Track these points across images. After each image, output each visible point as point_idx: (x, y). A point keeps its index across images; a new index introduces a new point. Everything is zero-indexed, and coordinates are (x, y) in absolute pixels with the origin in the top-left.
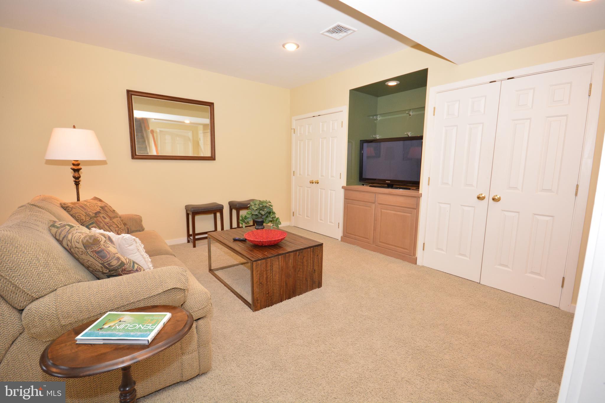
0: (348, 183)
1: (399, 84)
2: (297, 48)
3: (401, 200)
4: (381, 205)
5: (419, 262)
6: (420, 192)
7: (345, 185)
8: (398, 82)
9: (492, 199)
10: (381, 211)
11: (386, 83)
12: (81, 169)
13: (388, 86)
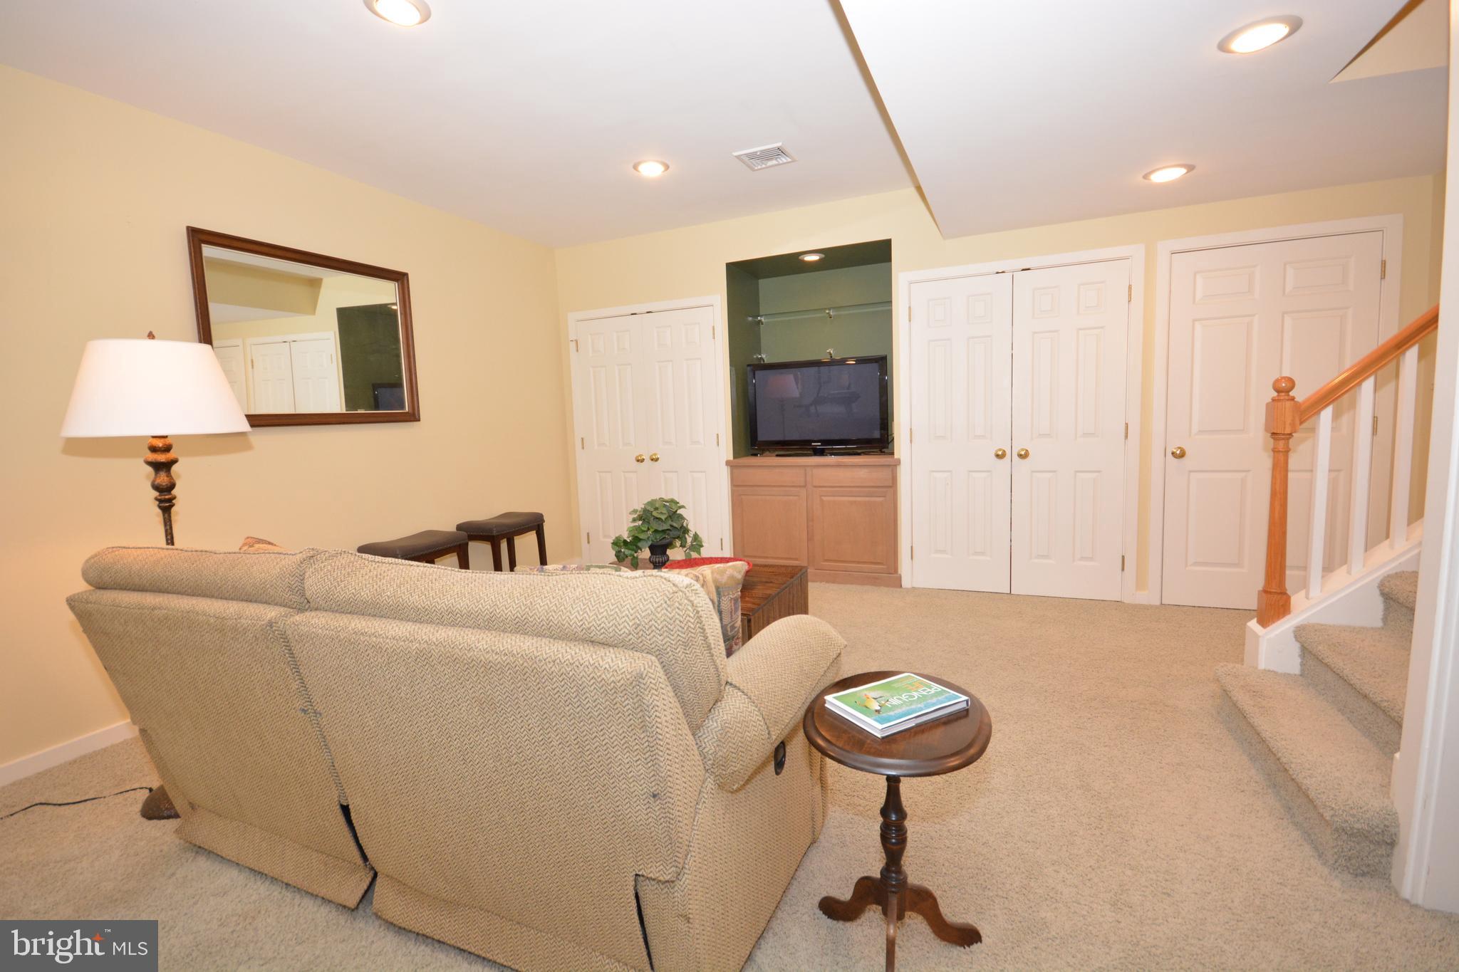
0: (736, 455)
1: (824, 258)
2: (664, 172)
3: (863, 473)
4: (820, 489)
5: (906, 583)
6: (896, 456)
7: (731, 458)
8: (823, 256)
9: (1017, 457)
10: (822, 500)
11: (801, 257)
12: (175, 461)
13: (804, 262)
